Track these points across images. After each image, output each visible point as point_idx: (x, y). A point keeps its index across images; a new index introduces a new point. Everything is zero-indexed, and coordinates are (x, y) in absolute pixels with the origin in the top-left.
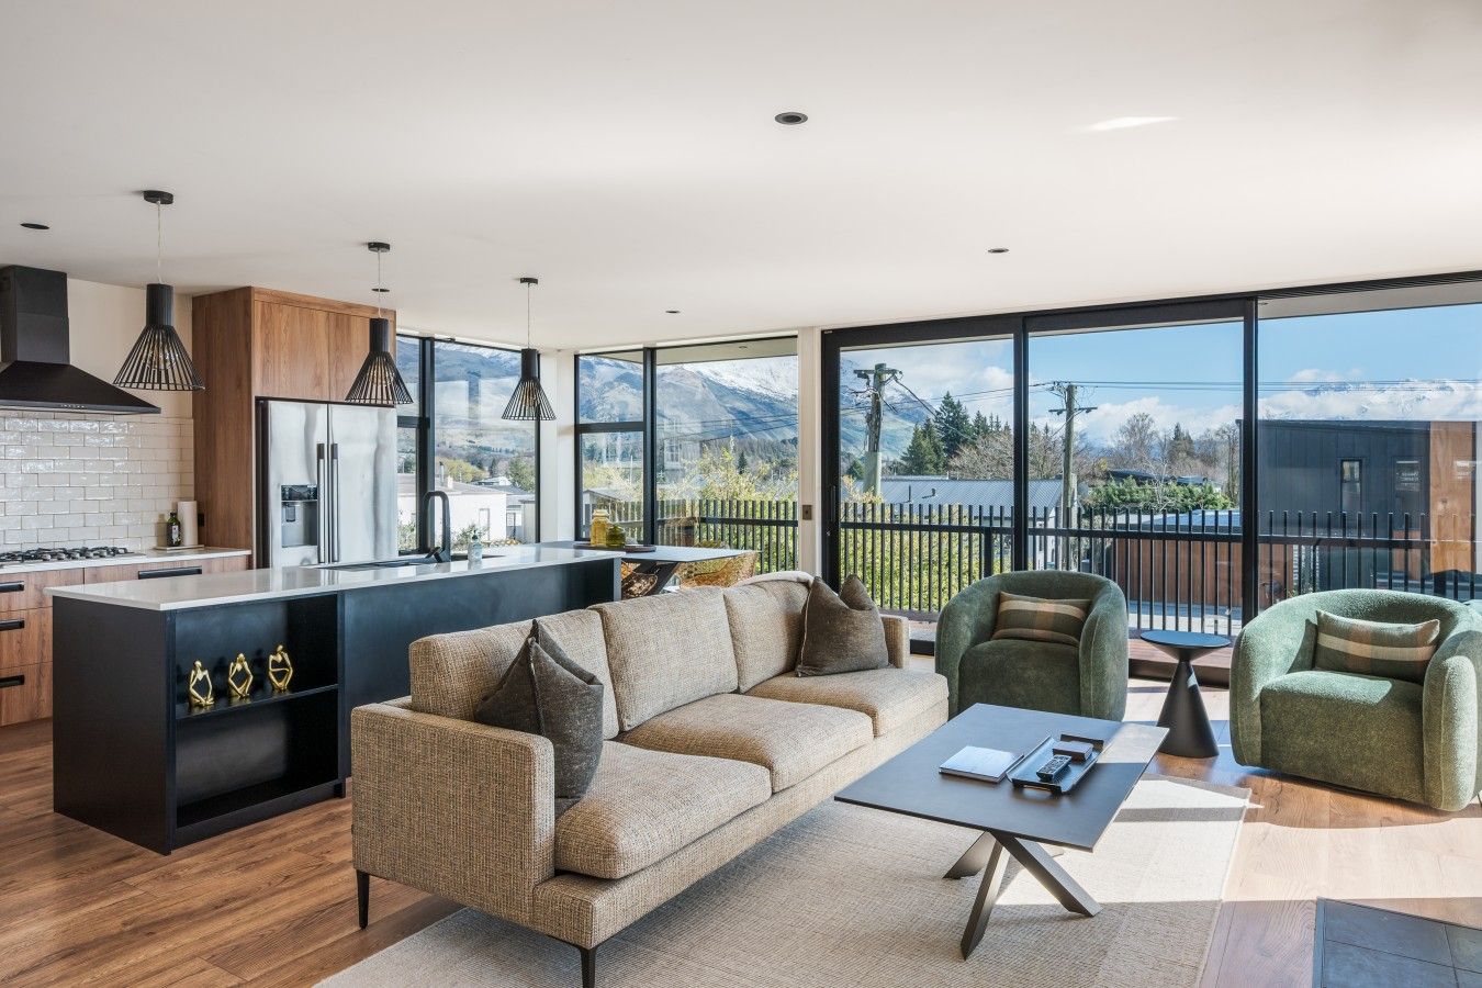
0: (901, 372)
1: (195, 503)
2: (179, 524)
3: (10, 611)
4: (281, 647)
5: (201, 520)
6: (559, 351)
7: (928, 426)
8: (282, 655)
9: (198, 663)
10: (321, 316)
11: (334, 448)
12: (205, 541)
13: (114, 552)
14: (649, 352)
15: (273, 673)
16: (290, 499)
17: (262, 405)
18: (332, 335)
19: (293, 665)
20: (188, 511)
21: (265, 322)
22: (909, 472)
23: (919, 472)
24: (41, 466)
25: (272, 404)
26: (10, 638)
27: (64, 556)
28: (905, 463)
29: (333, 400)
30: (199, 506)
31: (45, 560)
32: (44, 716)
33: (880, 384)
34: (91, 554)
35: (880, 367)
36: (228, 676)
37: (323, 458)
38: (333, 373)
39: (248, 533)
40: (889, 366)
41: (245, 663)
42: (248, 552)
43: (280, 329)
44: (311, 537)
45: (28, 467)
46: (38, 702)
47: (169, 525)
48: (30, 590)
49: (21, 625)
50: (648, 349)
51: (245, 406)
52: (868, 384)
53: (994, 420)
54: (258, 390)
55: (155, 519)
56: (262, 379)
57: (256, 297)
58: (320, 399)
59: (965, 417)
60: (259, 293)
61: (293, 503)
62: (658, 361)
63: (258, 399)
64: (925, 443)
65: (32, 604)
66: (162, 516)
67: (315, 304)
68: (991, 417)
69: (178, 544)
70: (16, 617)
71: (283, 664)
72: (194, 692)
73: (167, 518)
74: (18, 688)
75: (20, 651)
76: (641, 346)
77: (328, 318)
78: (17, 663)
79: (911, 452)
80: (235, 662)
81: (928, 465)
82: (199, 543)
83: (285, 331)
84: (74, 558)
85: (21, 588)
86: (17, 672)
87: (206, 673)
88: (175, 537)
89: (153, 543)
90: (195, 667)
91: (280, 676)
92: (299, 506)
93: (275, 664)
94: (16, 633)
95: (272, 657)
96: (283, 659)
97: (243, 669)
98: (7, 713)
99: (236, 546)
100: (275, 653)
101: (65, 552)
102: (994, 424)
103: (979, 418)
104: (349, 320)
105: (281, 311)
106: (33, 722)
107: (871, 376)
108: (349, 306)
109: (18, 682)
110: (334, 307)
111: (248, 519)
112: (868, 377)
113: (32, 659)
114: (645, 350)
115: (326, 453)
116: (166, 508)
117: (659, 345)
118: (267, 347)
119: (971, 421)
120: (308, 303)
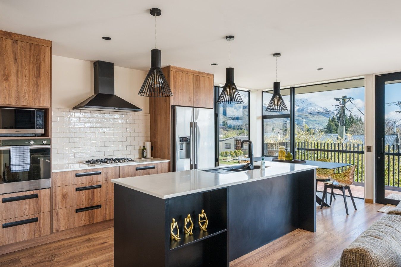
0: (353, 99)
1: (150, 142)
2: (146, 150)
3: (97, 182)
4: (203, 211)
5: (152, 148)
6: (257, 90)
7: (333, 118)
8: (204, 215)
9: (174, 220)
10: (191, 76)
11: (195, 123)
12: (154, 156)
13: (128, 160)
14: (292, 89)
15: (201, 223)
16: (182, 142)
17: (174, 107)
18: (195, 83)
19: (208, 220)
20: (148, 145)
21: (175, 78)
22: (327, 132)
23: (330, 133)
24: (106, 130)
25: (176, 107)
26: (97, 191)
27: (113, 162)
28: (325, 130)
29: (195, 106)
30: (152, 144)
31: (107, 163)
32: (107, 219)
33: (344, 102)
34: (122, 161)
35: (344, 97)
36: (184, 225)
37: (192, 127)
38: (195, 97)
39: (169, 154)
40: (348, 96)
41: (190, 218)
42: (169, 161)
43: (179, 81)
44: (188, 156)
45: (102, 130)
46: (106, 214)
47: (143, 150)
48: (103, 174)
49: (100, 186)
50: (292, 88)
51: (168, 109)
52: (340, 103)
53: (356, 116)
54: (172, 103)
55: (138, 148)
56: (174, 99)
57: (172, 69)
58: (191, 106)
59: (346, 115)
60: (173, 68)
61: (183, 143)
62: (296, 92)
63: (172, 106)
64: (332, 124)
65: (104, 179)
66: (140, 147)
67: (189, 72)
68: (355, 115)
69: (146, 157)
70: (99, 184)
71: (204, 218)
72: (173, 233)
73: (142, 148)
74: (99, 209)
75: (100, 196)
76: (289, 87)
77: (193, 77)
78: (99, 200)
79: (328, 127)
80: (187, 218)
81: (333, 130)
82: (152, 157)
83: (181, 82)
84: (116, 163)
85: (100, 173)
86: (99, 204)
87: (176, 223)
88: (145, 154)
89: (137, 156)
90: (172, 222)
91: (203, 224)
92: (184, 144)
93: (201, 219)
94: (99, 189)
95: (200, 215)
96: (204, 216)
97: (190, 221)
98: (96, 218)
99: (164, 158)
100: (201, 213)
101: (113, 160)
102: (356, 118)
103: (351, 116)
104: (200, 77)
105: (179, 74)
106: (104, 222)
107: (341, 100)
108: (200, 73)
109: (99, 207)
110: (195, 73)
111: (169, 149)
112: (339, 101)
113: (104, 199)
114: (291, 88)
115: (193, 125)
116: (142, 145)
117: (296, 86)
118: (175, 87)
119: (348, 116)
120: (187, 72)
